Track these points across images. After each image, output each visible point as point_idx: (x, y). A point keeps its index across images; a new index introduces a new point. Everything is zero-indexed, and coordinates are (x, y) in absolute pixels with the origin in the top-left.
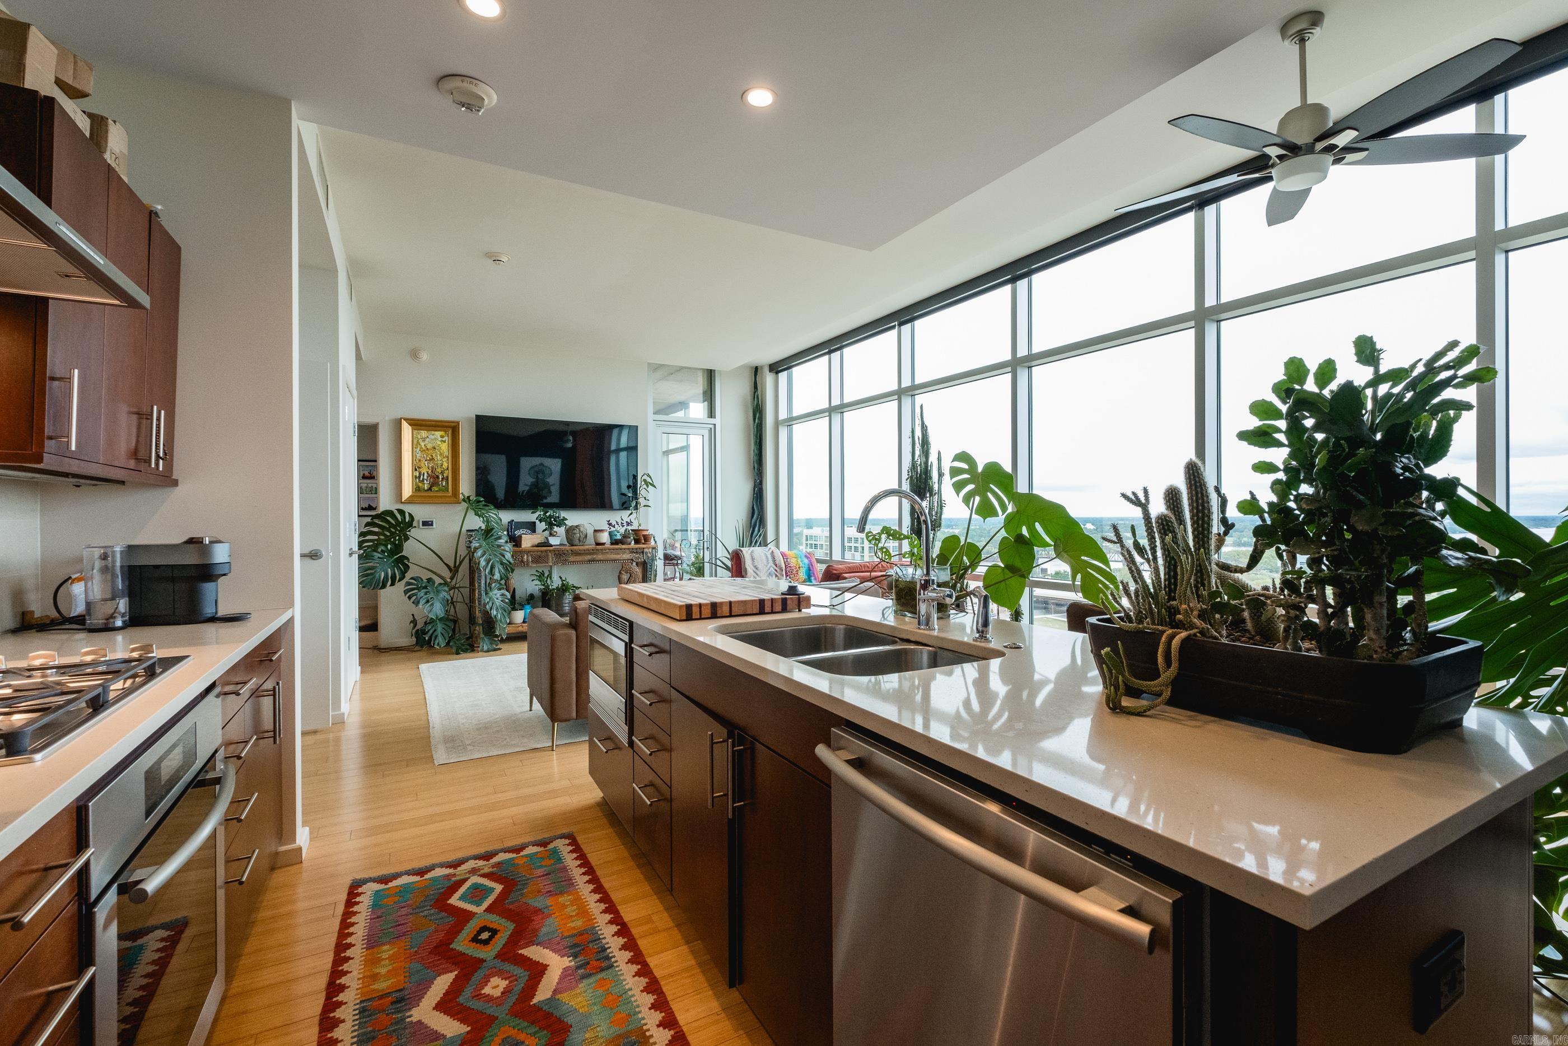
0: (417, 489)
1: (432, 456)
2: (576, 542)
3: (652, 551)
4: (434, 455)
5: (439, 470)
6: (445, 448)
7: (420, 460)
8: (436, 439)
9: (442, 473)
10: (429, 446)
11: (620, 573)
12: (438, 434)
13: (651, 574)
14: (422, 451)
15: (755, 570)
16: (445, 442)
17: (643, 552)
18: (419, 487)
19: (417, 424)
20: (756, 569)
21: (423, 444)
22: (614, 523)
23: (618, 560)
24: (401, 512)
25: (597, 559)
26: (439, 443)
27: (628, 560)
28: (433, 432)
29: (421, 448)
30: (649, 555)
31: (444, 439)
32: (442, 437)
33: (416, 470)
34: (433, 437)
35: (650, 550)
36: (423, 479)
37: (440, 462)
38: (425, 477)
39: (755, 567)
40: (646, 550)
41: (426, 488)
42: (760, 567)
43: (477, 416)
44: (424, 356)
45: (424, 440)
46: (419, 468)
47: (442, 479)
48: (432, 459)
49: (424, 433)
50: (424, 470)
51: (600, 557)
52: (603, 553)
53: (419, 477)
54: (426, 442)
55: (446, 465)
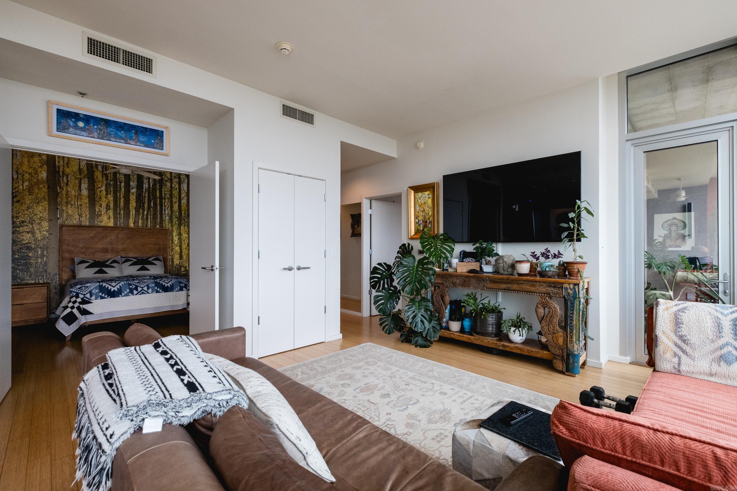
0: (417, 231)
1: (424, 208)
2: (502, 271)
3: (574, 288)
4: (425, 207)
5: (427, 217)
6: (430, 201)
7: (418, 212)
8: (425, 197)
9: (429, 219)
10: (423, 202)
11: (537, 306)
12: (427, 193)
13: (573, 314)
14: (420, 206)
15: (679, 342)
16: (430, 198)
17: (562, 288)
18: (418, 229)
19: (417, 189)
20: (684, 341)
21: (419, 201)
22: (538, 254)
23: (535, 292)
24: (409, 244)
25: (512, 289)
26: (427, 199)
27: (545, 293)
28: (424, 193)
29: (419, 204)
30: (569, 291)
31: (429, 196)
32: (428, 195)
33: (417, 218)
34: (424, 196)
35: (572, 286)
36: (420, 224)
37: (427, 212)
38: (421, 223)
39: (681, 337)
40: (566, 286)
41: (421, 229)
42: (694, 338)
43: (444, 176)
44: (422, 145)
45: (420, 198)
46: (418, 217)
47: (429, 222)
48: (424, 210)
49: (420, 194)
50: (420, 218)
51: (515, 287)
52: (518, 284)
53: (418, 222)
54: (421, 200)
55: (431, 213)
